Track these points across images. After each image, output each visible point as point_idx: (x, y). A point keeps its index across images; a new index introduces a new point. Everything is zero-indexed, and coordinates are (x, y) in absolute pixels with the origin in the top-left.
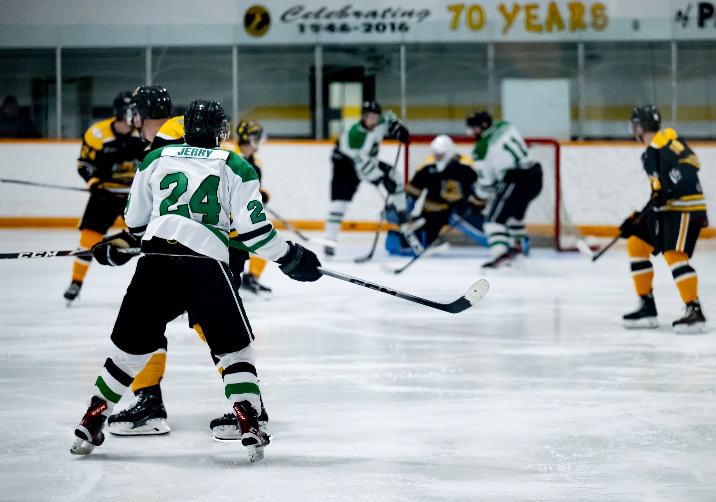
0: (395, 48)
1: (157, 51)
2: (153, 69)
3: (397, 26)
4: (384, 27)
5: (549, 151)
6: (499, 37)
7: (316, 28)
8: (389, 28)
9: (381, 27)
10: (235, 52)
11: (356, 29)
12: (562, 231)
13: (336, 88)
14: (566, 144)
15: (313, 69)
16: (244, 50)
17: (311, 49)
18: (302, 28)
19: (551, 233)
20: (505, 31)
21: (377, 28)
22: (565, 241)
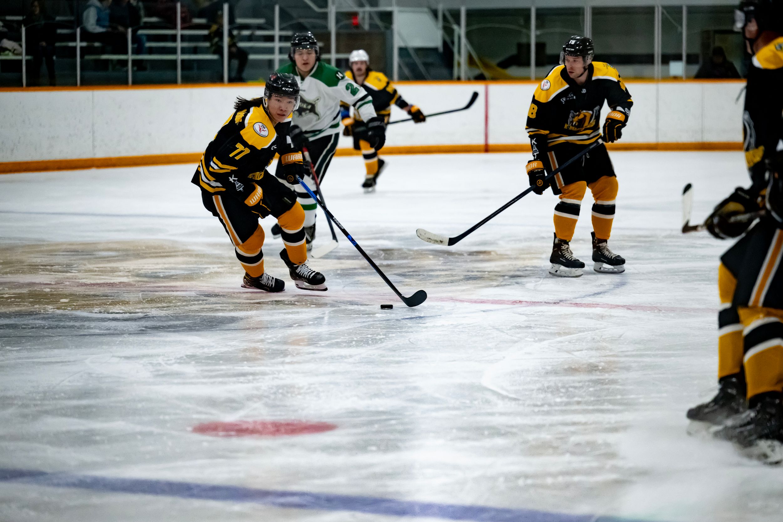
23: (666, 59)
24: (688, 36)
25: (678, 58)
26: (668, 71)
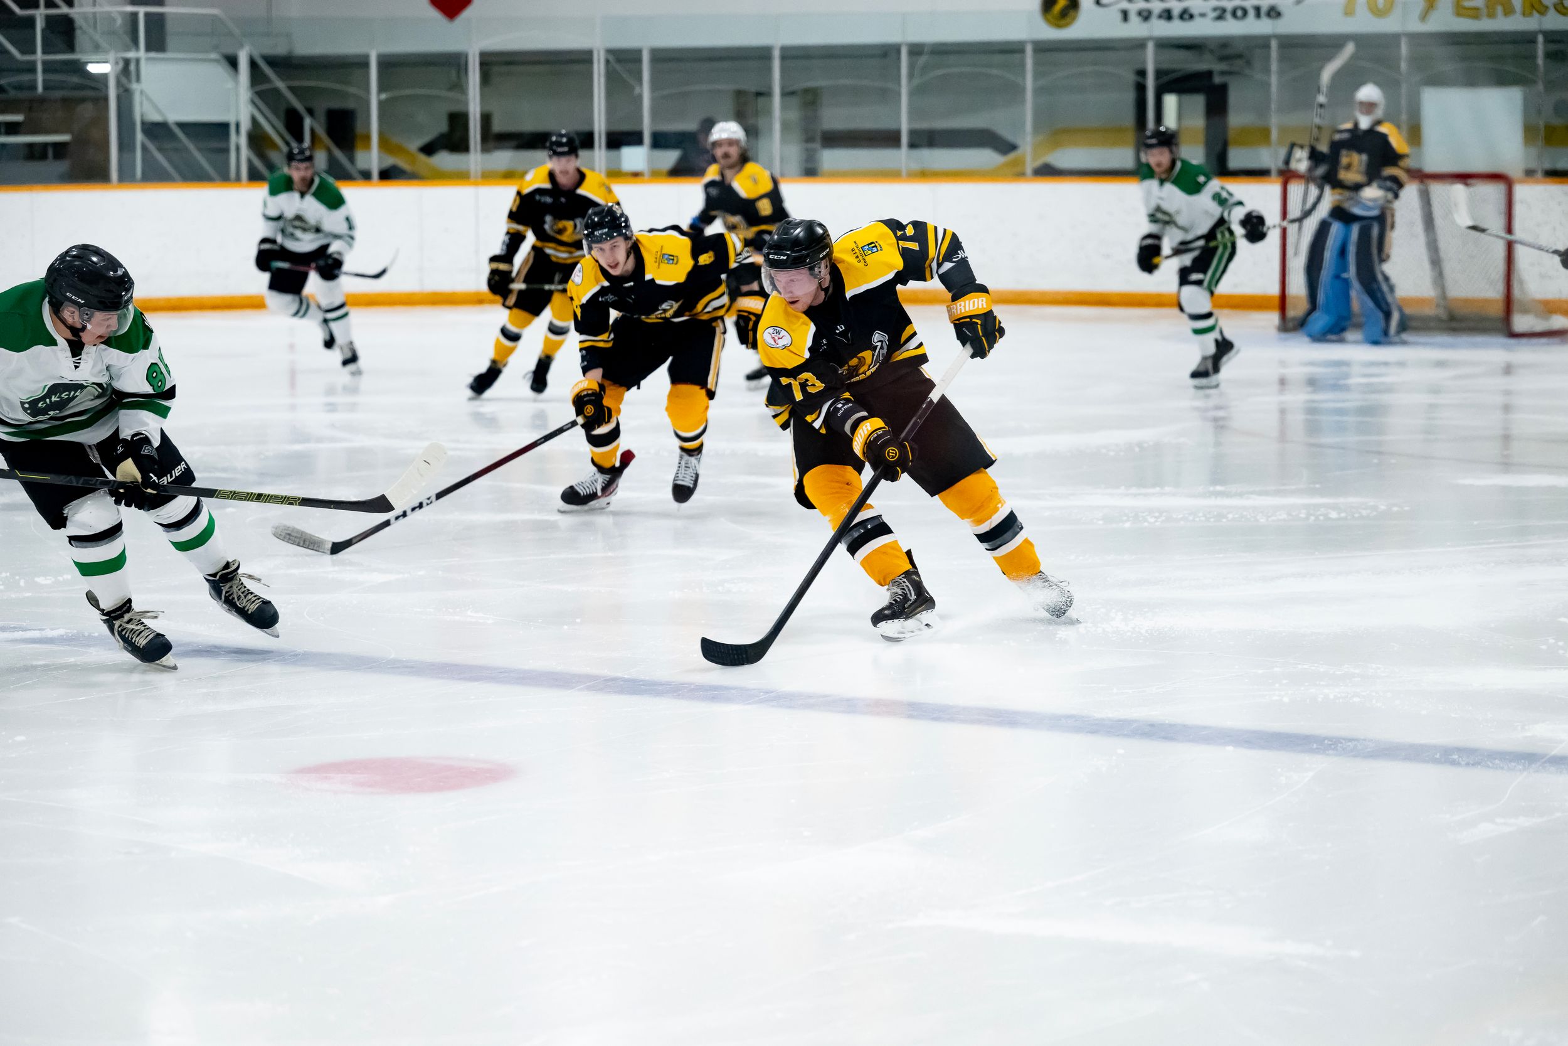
0: (1262, 43)
1: (916, 50)
2: (911, 76)
3: (1264, 11)
4: (1245, 12)
5: (1493, 192)
6: (1416, 26)
7: (1145, 15)
8: (1251, 13)
9: (1239, 13)
10: (1029, 49)
11: (1203, 15)
12: (1515, 307)
13: (1171, 101)
14: (1522, 182)
15: (1142, 73)
16: (1043, 48)
17: (1139, 45)
18: (1125, 15)
19: (1497, 310)
20: (1424, 17)
21: (1234, 14)
22: (1521, 323)
23: (616, 141)
24: (654, 101)
25: (633, 138)
26: (619, 160)
